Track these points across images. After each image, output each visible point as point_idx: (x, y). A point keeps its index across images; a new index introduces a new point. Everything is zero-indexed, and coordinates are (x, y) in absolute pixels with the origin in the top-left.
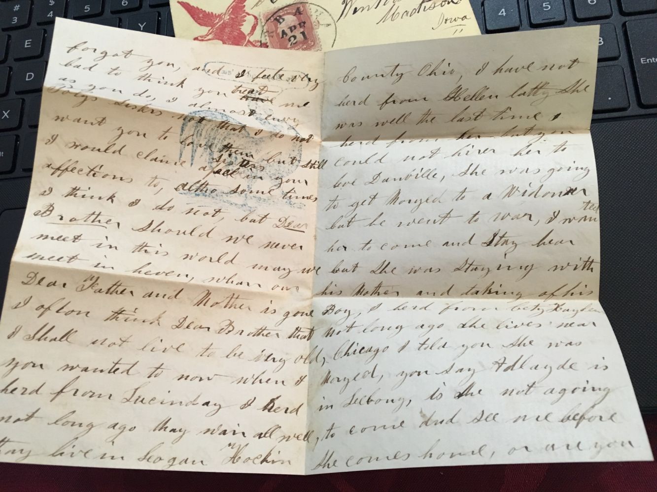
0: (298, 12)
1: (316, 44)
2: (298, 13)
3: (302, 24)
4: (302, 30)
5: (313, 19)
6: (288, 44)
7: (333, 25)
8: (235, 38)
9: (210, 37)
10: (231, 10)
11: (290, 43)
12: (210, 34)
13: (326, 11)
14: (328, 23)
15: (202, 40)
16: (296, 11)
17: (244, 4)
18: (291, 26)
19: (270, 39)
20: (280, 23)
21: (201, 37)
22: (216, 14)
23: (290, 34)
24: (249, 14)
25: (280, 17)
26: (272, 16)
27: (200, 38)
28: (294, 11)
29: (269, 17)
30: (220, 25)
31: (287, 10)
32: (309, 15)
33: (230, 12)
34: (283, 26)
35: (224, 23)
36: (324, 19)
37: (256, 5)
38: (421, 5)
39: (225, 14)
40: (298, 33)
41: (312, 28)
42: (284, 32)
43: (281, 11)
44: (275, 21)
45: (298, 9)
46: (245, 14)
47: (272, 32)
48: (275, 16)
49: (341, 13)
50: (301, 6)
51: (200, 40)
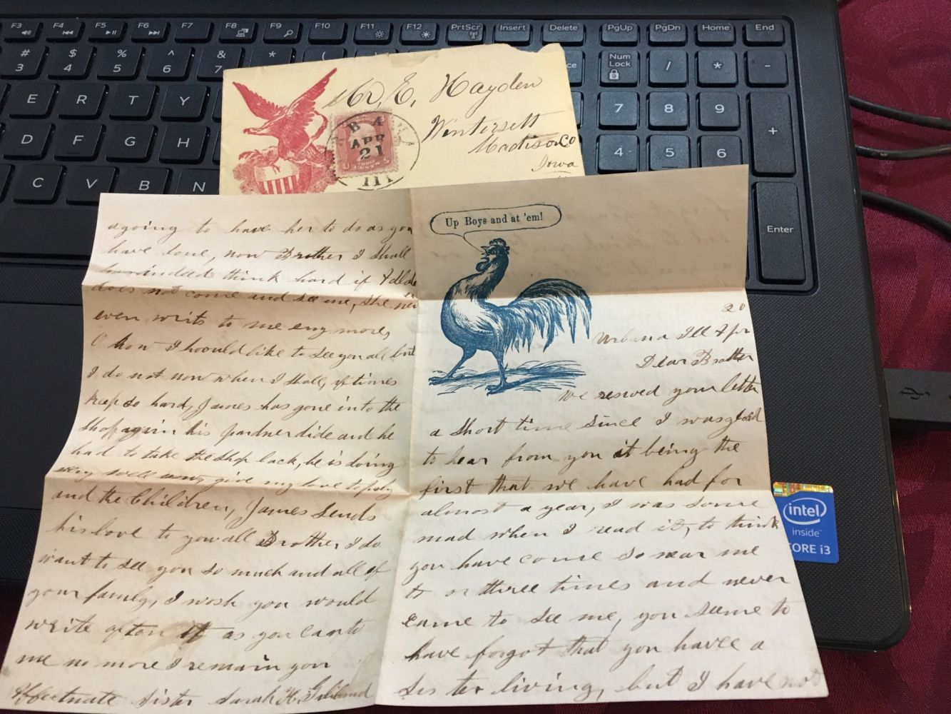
1: (392, 162)
2: (377, 124)
3: (380, 137)
4: (378, 144)
5: (395, 133)
6: (357, 157)
7: (417, 145)
8: (295, 138)
9: (265, 131)
10: (298, 104)
11: (361, 156)
12: (266, 128)
13: (412, 127)
14: (412, 142)
15: (255, 134)
16: (376, 121)
17: (315, 101)
18: (367, 136)
19: (337, 148)
20: (354, 131)
21: (253, 129)
22: (277, 106)
23: (363, 146)
24: (317, 114)
25: (355, 123)
26: (346, 121)
27: (251, 130)
28: (373, 120)
29: (341, 121)
30: (279, 120)
31: (365, 117)
32: (390, 128)
33: (296, 106)
34: (356, 135)
35: (285, 118)
36: (408, 136)
37: (329, 105)
38: (524, 141)
39: (289, 108)
40: (373, 147)
41: (391, 144)
42: (356, 142)
43: (358, 117)
44: (349, 128)
45: (379, 118)
46: (312, 113)
47: (342, 140)
48: (349, 122)
49: (429, 132)
50: (383, 116)
51: (252, 133)
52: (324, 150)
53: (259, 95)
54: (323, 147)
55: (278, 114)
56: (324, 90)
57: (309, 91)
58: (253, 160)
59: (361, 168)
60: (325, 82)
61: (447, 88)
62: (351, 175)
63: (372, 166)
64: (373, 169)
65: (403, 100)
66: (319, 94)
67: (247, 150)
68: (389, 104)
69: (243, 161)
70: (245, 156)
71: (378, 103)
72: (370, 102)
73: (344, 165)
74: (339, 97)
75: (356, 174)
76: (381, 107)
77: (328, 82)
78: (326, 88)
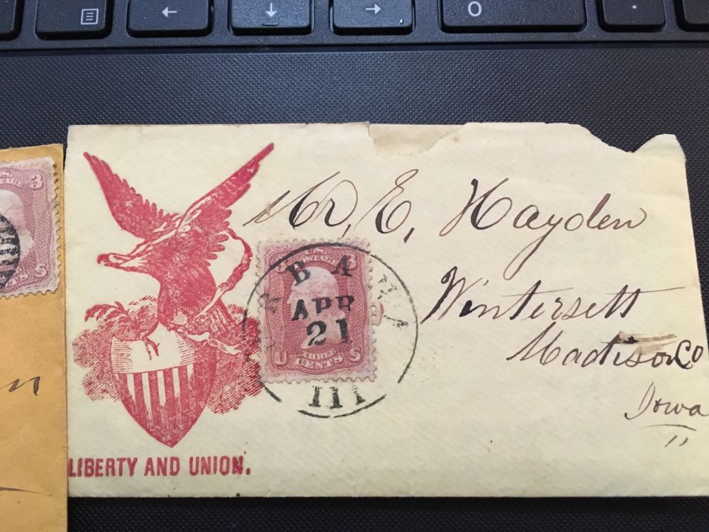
0: (343, 270)
1: (365, 361)
2: (341, 271)
3: (346, 301)
4: (342, 315)
5: (373, 295)
6: (302, 340)
7: (412, 327)
8: (190, 284)
9: (136, 263)
10: (200, 211)
11: (310, 338)
12: (139, 255)
13: (405, 287)
14: (404, 320)
15: (117, 266)
16: (339, 265)
17: (231, 208)
18: (321, 296)
19: (267, 315)
20: (299, 281)
21: (115, 256)
22: (161, 211)
23: (313, 316)
24: (235, 237)
25: (302, 265)
26: (285, 258)
27: (112, 259)
28: (335, 263)
29: (276, 260)
30: (165, 241)
31: (320, 254)
32: (365, 284)
33: (195, 217)
34: (302, 292)
35: (174, 238)
36: (396, 306)
37: (256, 219)
38: (610, 345)
39: (182, 219)
41: (365, 320)
43: (306, 252)
44: (289, 274)
45: (345, 260)
46: (224, 232)
47: (277, 300)
48: (291, 261)
49: (436, 303)
50: (353, 256)
51: (111, 265)
52: (242, 318)
53: (131, 185)
54: (240, 310)
55: (161, 229)
56: (248, 186)
57: (221, 187)
58: (110, 325)
59: (308, 365)
60: (252, 171)
61: (472, 208)
62: (289, 379)
63: (329, 364)
64: (330, 370)
65: (392, 225)
66: (240, 195)
67: (101, 302)
68: (363, 232)
69: (93, 324)
70: (97, 314)
71: (345, 225)
72: (331, 222)
73: (277, 354)
74: (275, 203)
75: (299, 376)
76: (351, 237)
77: (256, 171)
78: (253, 182)
